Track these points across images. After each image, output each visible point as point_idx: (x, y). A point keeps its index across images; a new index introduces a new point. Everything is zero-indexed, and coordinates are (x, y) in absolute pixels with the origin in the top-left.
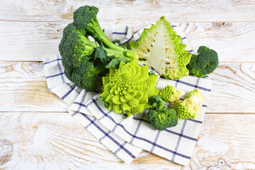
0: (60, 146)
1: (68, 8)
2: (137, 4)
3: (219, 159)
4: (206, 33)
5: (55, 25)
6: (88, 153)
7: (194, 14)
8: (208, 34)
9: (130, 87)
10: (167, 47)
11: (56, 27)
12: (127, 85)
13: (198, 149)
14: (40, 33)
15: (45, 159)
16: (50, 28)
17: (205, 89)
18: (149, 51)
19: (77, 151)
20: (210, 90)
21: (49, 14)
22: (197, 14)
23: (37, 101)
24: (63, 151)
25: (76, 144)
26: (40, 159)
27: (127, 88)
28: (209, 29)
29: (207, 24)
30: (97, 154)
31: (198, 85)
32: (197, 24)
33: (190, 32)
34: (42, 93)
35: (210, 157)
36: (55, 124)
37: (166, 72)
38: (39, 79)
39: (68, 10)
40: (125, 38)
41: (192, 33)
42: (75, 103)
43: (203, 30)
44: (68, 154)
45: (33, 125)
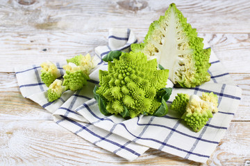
0: (43, 150)
1: (43, 18)
2: (143, 14)
3: (246, 160)
4: (239, 44)
5: (27, 35)
6: (79, 156)
7: (224, 24)
8: (242, 46)
9: (134, 71)
10: (179, 42)
11: (29, 37)
12: (130, 69)
13: (219, 152)
14: (6, 43)
15: (24, 160)
16: (20, 39)
17: (233, 97)
18: (157, 51)
19: (66, 154)
20: (239, 99)
21: (18, 24)
22: (228, 25)
23: (9, 110)
24: (47, 153)
25: (64, 148)
26: (19, 160)
27: (131, 73)
28: (245, 41)
29: (242, 35)
30: (91, 156)
31: (224, 93)
32: (226, 35)
33: (218, 43)
34: (14, 103)
35: (235, 158)
36: (34, 131)
37: (181, 78)
38: (10, 90)
39: (45, 20)
40: (126, 44)
41: (220, 44)
42: (62, 108)
43: (235, 41)
44: (54, 156)
45: (7, 131)
